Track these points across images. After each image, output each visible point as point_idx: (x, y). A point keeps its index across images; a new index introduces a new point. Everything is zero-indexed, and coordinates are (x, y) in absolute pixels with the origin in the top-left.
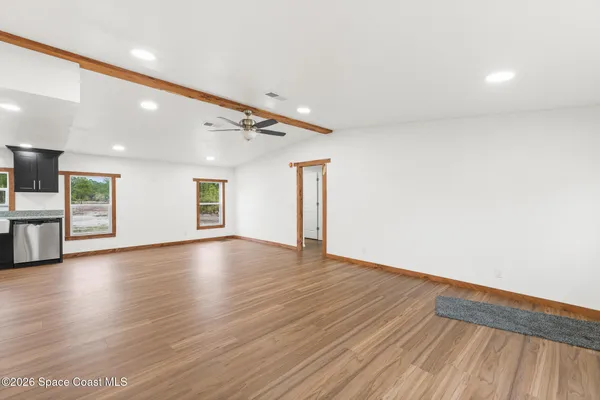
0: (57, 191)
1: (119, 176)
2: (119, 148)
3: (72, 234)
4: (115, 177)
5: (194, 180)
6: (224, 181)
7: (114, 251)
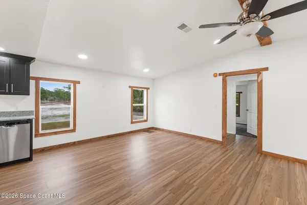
0: (28, 94)
1: (79, 83)
2: (83, 57)
3: (41, 132)
4: (76, 83)
5: (130, 87)
6: (148, 89)
7: (74, 144)
